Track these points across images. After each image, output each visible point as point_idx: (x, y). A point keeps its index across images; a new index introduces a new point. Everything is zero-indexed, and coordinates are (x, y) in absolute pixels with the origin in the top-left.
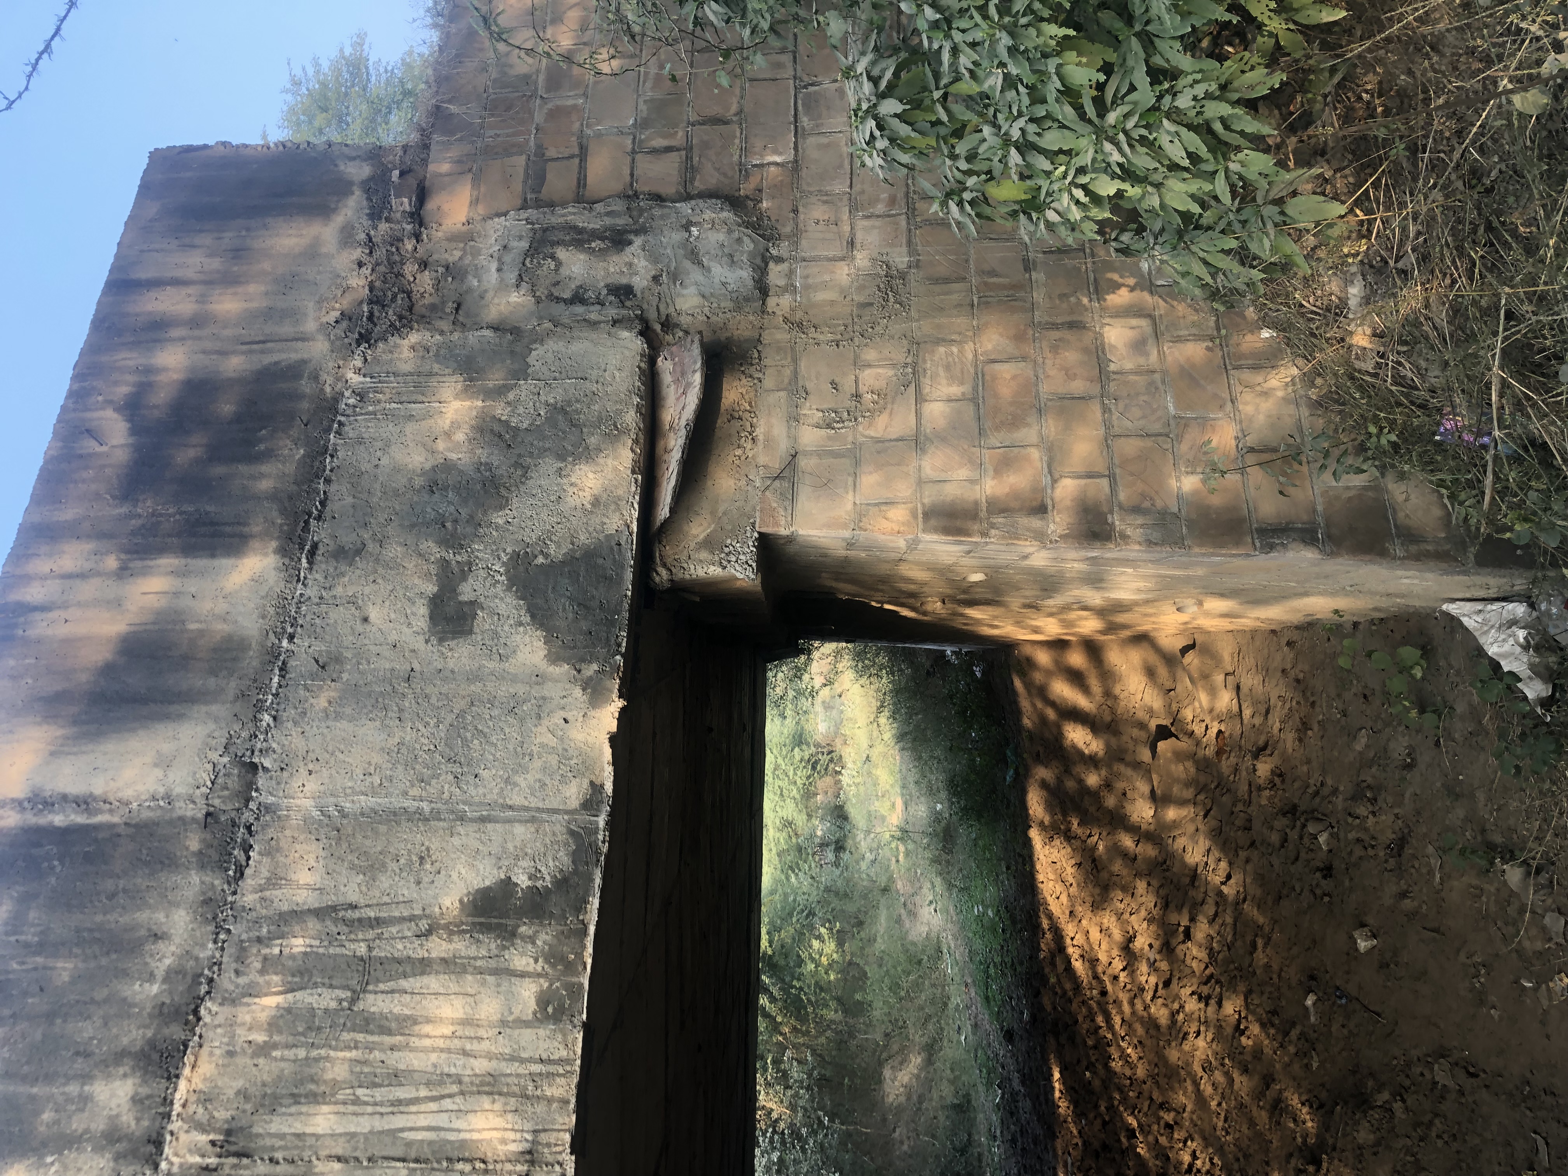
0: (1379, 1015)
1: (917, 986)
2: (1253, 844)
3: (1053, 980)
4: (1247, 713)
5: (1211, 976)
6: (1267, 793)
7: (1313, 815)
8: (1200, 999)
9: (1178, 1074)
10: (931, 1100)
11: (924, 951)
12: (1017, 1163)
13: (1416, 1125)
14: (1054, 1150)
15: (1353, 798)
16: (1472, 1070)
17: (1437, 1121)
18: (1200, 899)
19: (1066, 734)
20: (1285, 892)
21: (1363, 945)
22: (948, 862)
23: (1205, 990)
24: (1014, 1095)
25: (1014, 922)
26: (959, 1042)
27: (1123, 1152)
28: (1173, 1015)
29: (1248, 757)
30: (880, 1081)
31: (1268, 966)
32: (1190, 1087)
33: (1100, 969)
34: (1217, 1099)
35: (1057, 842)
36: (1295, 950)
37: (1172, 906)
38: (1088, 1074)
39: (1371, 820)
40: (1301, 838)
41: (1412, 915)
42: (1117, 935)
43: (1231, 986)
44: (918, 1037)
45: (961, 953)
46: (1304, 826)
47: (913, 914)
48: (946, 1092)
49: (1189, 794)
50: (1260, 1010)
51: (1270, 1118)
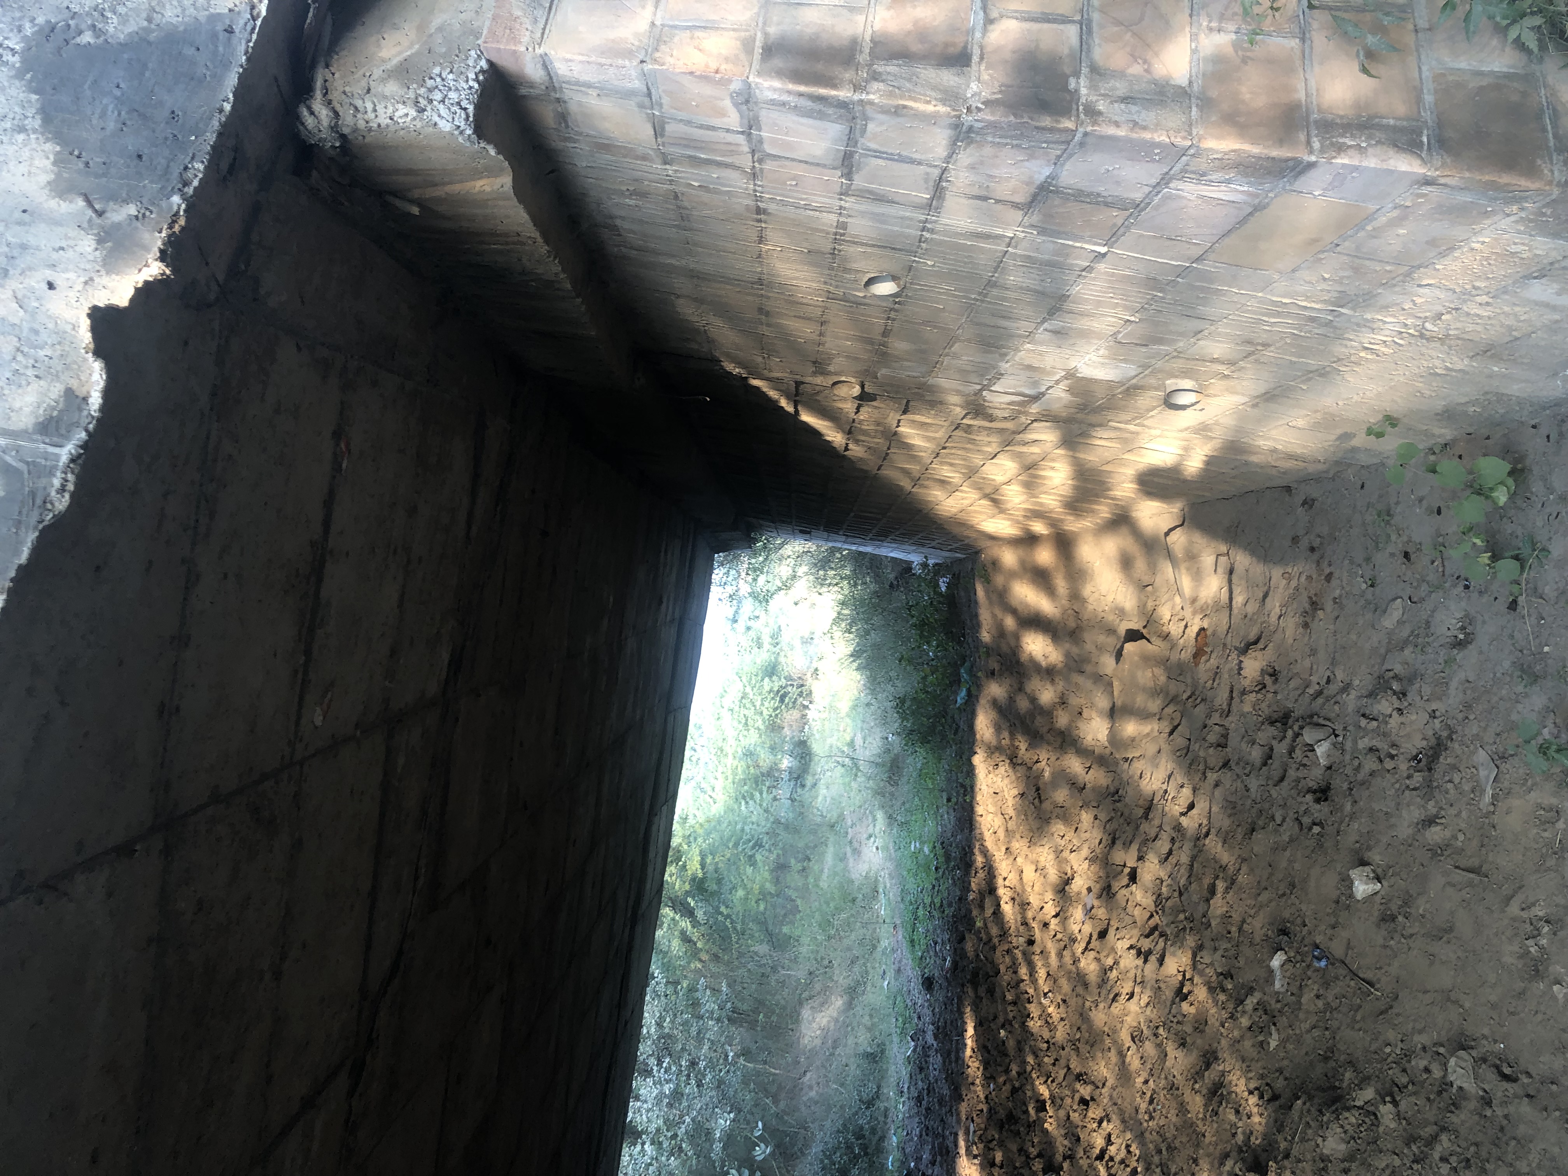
0: (1372, 985)
1: (848, 925)
2: (1226, 765)
3: (979, 924)
4: (1239, 600)
5: (1155, 928)
6: (1252, 697)
7: (1311, 720)
8: (1139, 953)
9: (1102, 1041)
10: (845, 1046)
11: (860, 889)
12: (920, 1123)
13: (1411, 1139)
14: (958, 1114)
15: (1372, 695)
16: (1507, 1071)
17: (1444, 1137)
18: (1153, 835)
19: (1025, 646)
20: (1261, 823)
21: (1362, 888)
22: (892, 794)
23: (1146, 944)
24: (926, 1048)
25: (948, 857)
26: (882, 987)
27: (1029, 1126)
28: (1105, 971)
29: (1234, 655)
30: (797, 1021)
31: (1227, 916)
32: (1113, 1056)
33: (1030, 914)
34: (1144, 1075)
35: (1002, 770)
36: (1265, 897)
37: (1119, 843)
38: (1002, 1033)
39: (1395, 720)
40: (1291, 751)
41: (1437, 852)
42: (1053, 875)
43: (1178, 938)
44: (842, 978)
45: (894, 893)
46: (1297, 735)
47: (857, 852)
48: (862, 1040)
49: (1154, 705)
50: (1210, 971)
51: (1205, 1105)
